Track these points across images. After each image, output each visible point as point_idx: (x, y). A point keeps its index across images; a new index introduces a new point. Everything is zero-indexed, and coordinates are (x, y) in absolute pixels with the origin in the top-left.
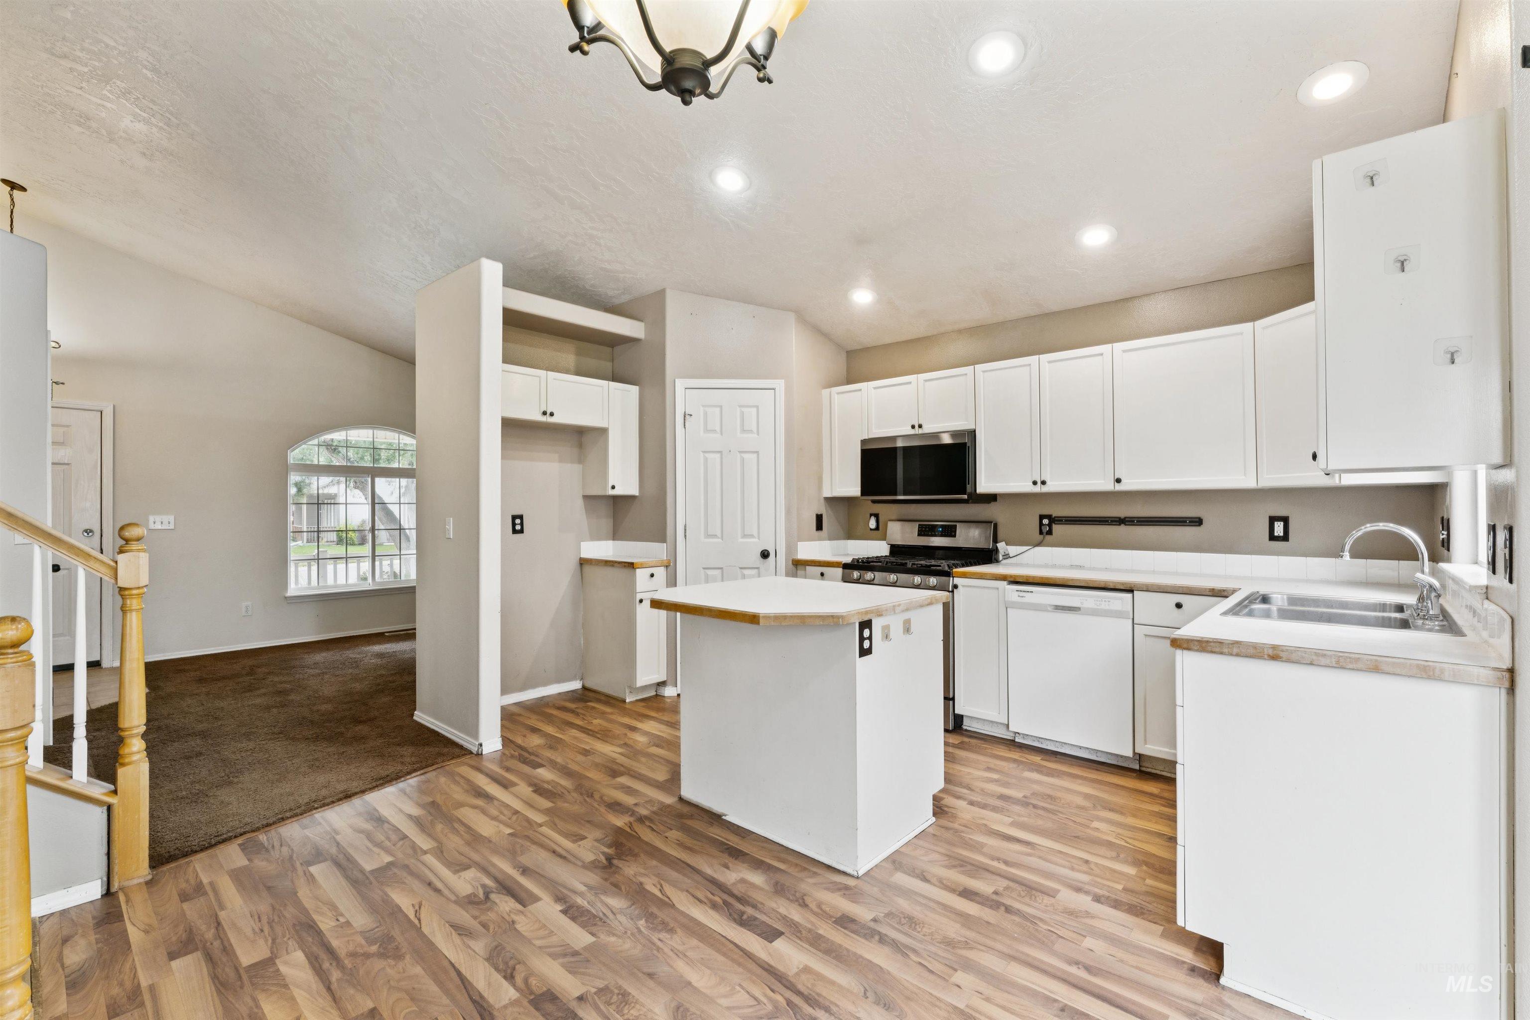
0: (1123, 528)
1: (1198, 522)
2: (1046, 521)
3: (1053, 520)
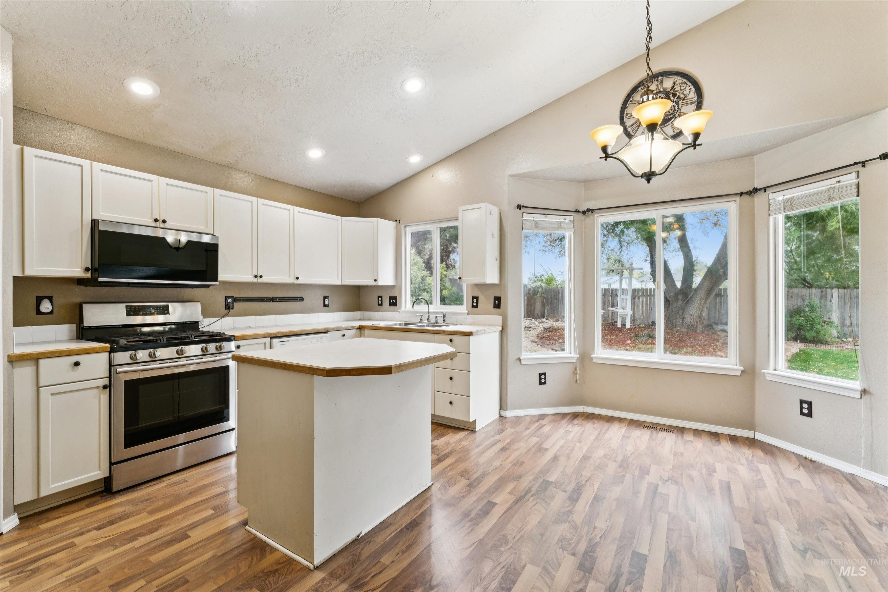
0: (271, 304)
1: (301, 299)
2: (230, 301)
3: (235, 300)
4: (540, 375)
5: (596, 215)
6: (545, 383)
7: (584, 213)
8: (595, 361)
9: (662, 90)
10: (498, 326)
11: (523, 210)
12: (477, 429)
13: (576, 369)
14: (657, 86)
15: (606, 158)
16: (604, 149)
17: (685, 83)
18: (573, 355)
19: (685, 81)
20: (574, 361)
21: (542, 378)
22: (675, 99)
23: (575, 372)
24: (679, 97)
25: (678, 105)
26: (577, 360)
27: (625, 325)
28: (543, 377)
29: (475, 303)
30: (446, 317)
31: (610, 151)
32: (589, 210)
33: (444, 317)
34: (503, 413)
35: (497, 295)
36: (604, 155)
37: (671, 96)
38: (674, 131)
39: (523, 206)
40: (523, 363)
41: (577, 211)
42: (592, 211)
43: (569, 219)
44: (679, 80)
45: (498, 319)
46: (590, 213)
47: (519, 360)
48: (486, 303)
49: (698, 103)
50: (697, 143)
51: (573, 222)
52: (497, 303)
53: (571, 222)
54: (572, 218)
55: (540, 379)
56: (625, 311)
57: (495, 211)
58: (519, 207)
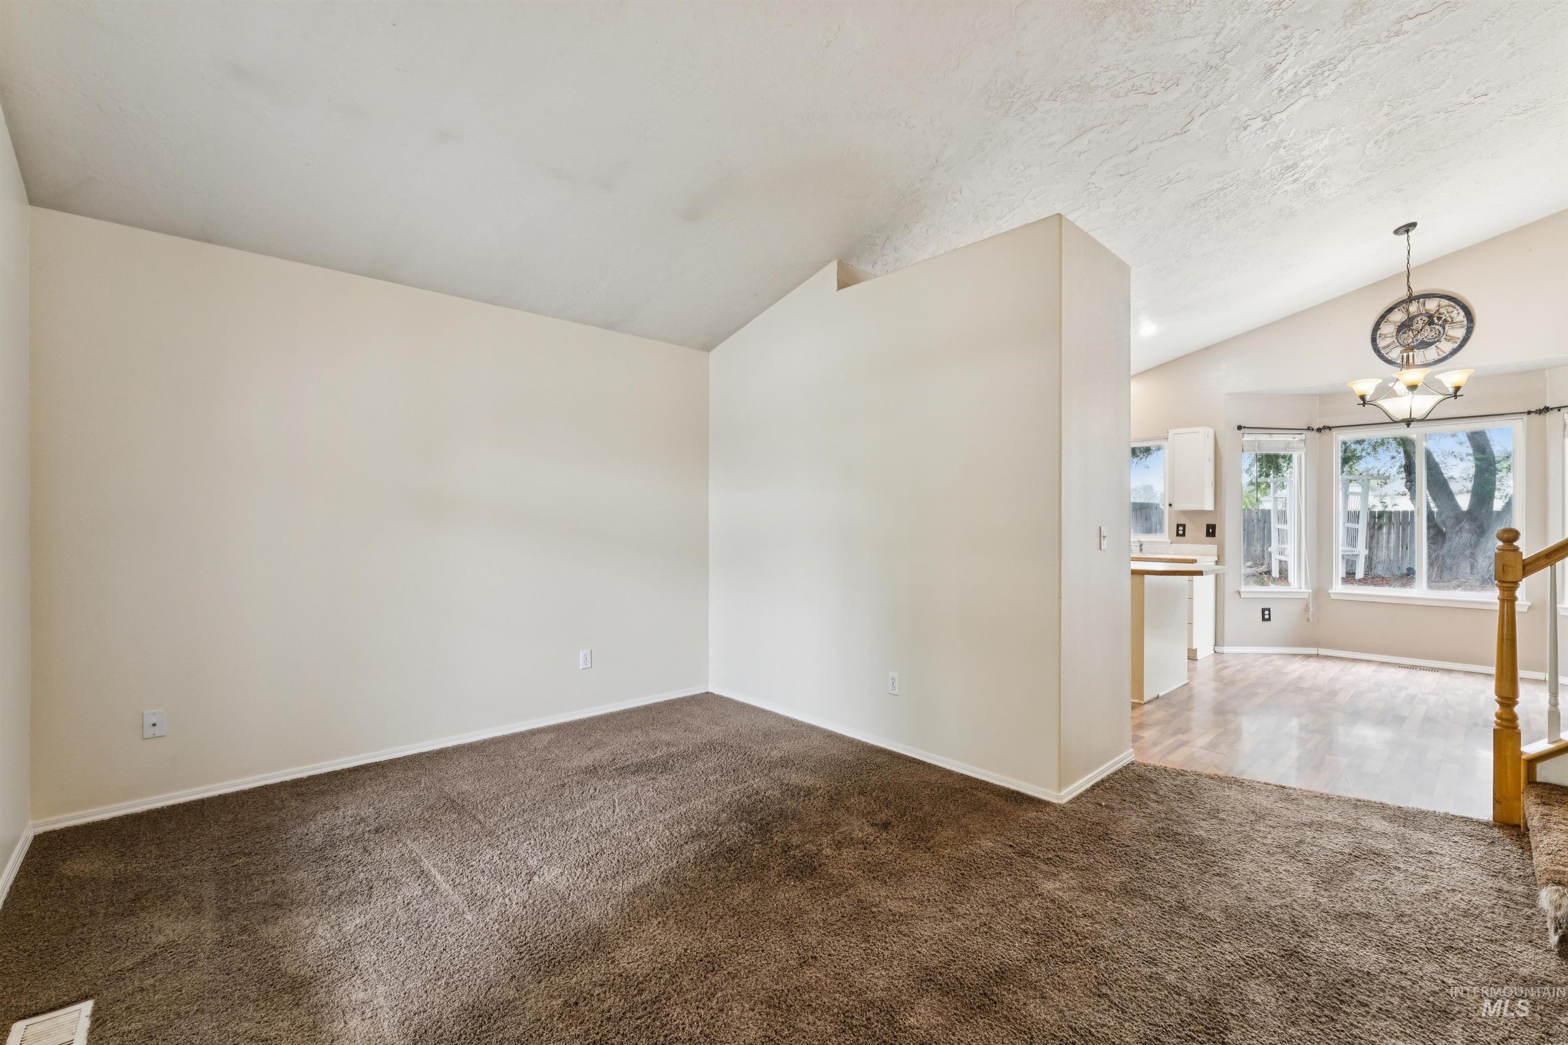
4: (1263, 610)
5: (1334, 433)
6: (1269, 619)
7: (1319, 430)
8: (1333, 597)
9: (1424, 312)
10: (1212, 555)
11: (1243, 430)
12: (1198, 658)
13: (1307, 606)
14: (1419, 308)
15: (1364, 404)
16: (1363, 397)
17: (1451, 306)
18: (1303, 590)
19: (1453, 304)
20: (1306, 597)
21: (1266, 614)
22: (1441, 322)
23: (1307, 609)
24: (1446, 321)
25: (1444, 328)
26: (1309, 596)
27: (1354, 574)
28: (1267, 612)
29: (1181, 531)
30: (1143, 547)
31: (1368, 398)
32: (1325, 428)
33: (1141, 546)
34: (1218, 649)
35: (1211, 522)
36: (1362, 402)
37: (1435, 319)
38: (1439, 355)
39: (1244, 427)
40: (1242, 596)
41: (1309, 429)
42: (1330, 428)
43: (1298, 437)
44: (1444, 302)
45: (1213, 549)
46: (1327, 431)
47: (1239, 593)
48: (1196, 530)
49: (1468, 328)
50: (1458, 394)
51: (1305, 441)
52: (1211, 531)
53: (1301, 440)
54: (1303, 437)
55: (1263, 615)
56: (1352, 549)
57: (1211, 432)
58: (1240, 428)
